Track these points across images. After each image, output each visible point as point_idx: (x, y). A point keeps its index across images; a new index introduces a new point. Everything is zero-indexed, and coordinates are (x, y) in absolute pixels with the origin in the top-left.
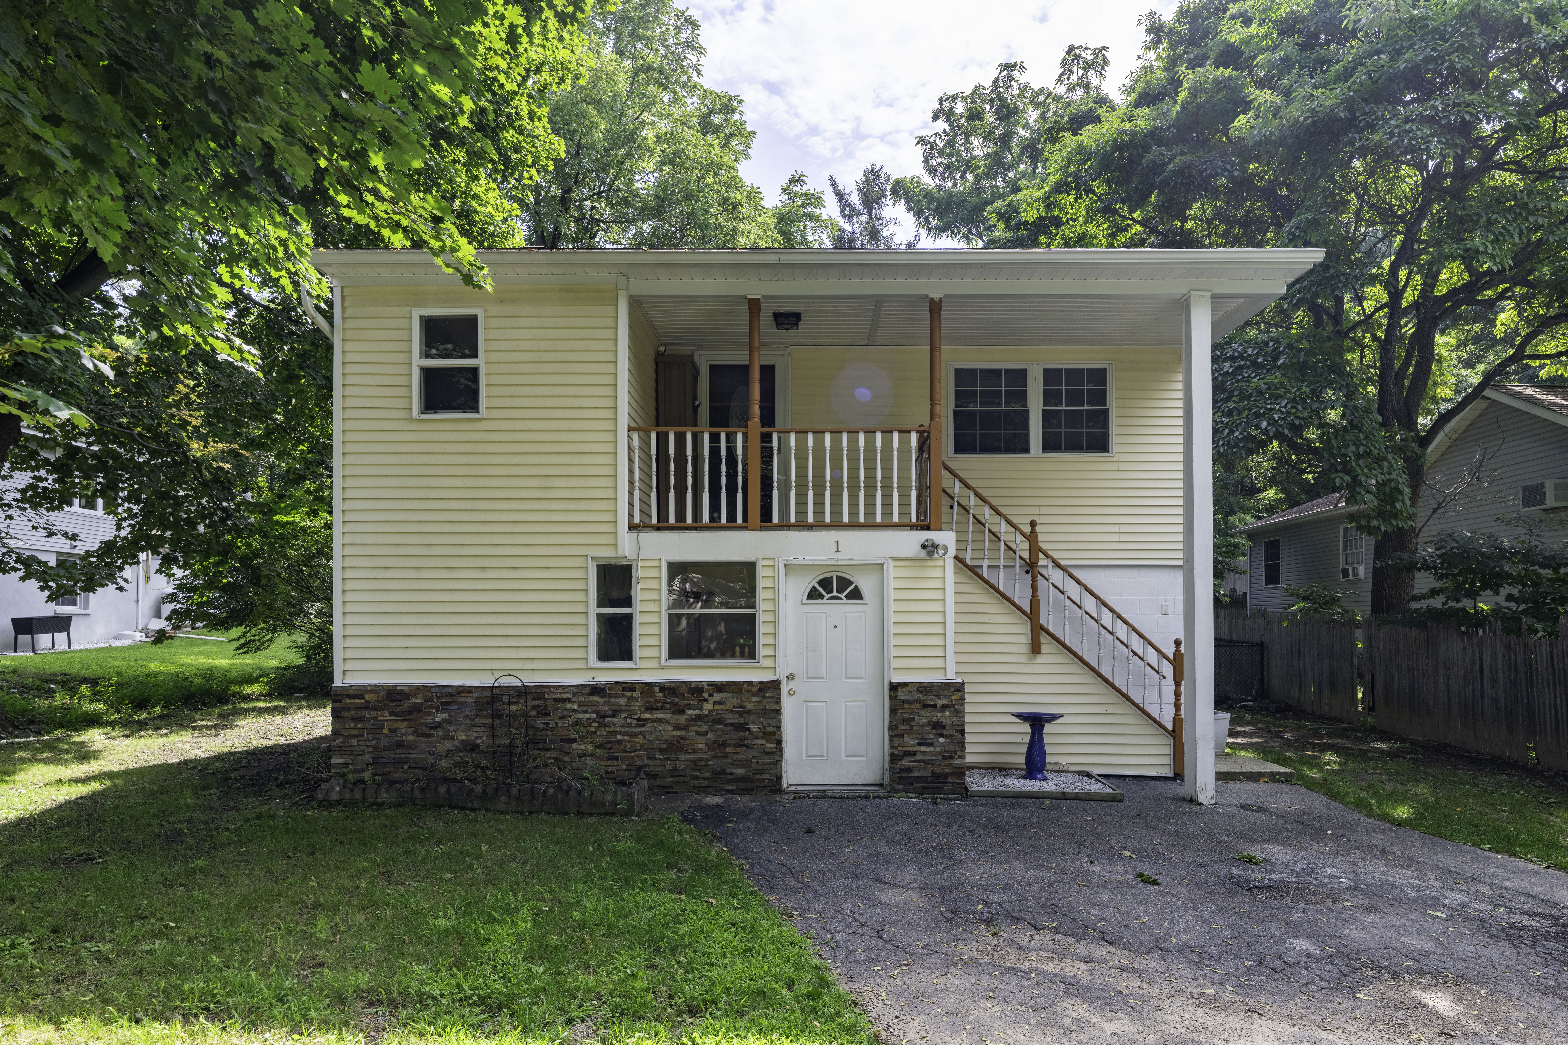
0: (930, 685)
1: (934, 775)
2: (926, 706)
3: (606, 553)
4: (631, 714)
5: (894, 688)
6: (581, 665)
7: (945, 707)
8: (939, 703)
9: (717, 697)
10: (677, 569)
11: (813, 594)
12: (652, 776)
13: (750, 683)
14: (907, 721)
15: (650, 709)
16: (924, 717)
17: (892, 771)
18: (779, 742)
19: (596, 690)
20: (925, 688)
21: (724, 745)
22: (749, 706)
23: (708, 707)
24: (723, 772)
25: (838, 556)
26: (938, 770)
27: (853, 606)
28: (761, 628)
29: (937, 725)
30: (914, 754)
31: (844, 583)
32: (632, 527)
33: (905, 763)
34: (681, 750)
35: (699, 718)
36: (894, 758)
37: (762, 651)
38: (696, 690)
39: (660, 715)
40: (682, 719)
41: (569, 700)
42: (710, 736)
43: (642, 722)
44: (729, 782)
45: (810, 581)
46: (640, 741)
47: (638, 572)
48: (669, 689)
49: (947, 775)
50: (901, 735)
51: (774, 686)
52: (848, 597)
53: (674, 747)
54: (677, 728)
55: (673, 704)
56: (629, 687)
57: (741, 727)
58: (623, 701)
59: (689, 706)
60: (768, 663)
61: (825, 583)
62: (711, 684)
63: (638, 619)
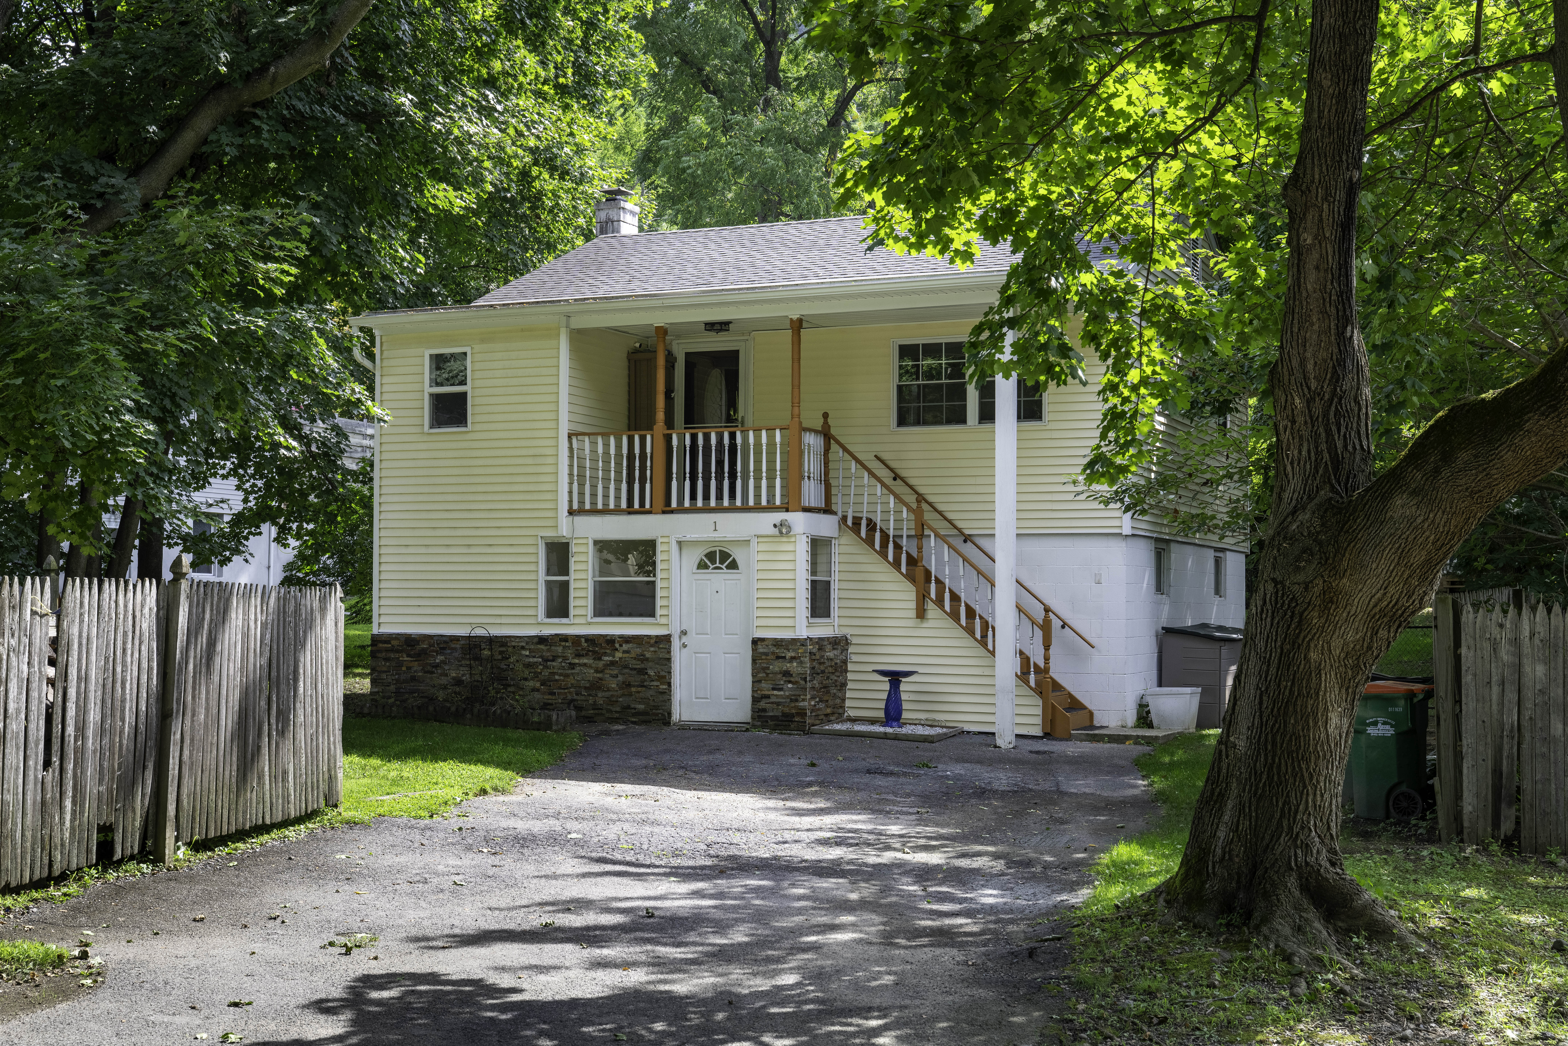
0: (782, 640)
1: (784, 715)
2: (778, 658)
3: (549, 533)
4: (565, 658)
5: (755, 642)
6: (532, 621)
7: (793, 658)
8: (789, 654)
9: (625, 647)
10: (602, 546)
11: (702, 566)
12: (578, 709)
13: (649, 637)
14: (764, 669)
15: (578, 655)
16: (776, 667)
17: (753, 710)
18: (669, 684)
19: (542, 640)
20: (778, 643)
21: (629, 685)
22: (648, 655)
23: (618, 655)
24: (629, 707)
25: (716, 534)
26: (786, 710)
27: (731, 575)
28: (659, 593)
29: (787, 673)
30: (768, 697)
31: (725, 556)
32: (571, 512)
33: (763, 704)
34: (599, 688)
35: (613, 663)
36: (755, 700)
37: (659, 612)
38: (610, 641)
39: (585, 661)
40: (600, 664)
41: (523, 648)
42: (620, 678)
43: (572, 666)
44: (634, 715)
45: (698, 554)
46: (571, 680)
47: (573, 549)
48: (591, 640)
49: (793, 716)
50: (760, 681)
51: (666, 639)
52: (728, 567)
53: (595, 686)
54: (597, 671)
55: (594, 652)
56: (564, 638)
57: (642, 672)
58: (560, 649)
59: (605, 654)
60: (663, 621)
61: (711, 556)
62: (621, 637)
63: (572, 586)
